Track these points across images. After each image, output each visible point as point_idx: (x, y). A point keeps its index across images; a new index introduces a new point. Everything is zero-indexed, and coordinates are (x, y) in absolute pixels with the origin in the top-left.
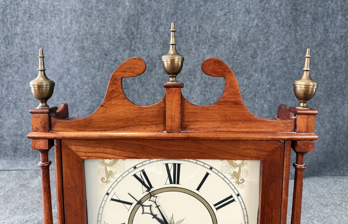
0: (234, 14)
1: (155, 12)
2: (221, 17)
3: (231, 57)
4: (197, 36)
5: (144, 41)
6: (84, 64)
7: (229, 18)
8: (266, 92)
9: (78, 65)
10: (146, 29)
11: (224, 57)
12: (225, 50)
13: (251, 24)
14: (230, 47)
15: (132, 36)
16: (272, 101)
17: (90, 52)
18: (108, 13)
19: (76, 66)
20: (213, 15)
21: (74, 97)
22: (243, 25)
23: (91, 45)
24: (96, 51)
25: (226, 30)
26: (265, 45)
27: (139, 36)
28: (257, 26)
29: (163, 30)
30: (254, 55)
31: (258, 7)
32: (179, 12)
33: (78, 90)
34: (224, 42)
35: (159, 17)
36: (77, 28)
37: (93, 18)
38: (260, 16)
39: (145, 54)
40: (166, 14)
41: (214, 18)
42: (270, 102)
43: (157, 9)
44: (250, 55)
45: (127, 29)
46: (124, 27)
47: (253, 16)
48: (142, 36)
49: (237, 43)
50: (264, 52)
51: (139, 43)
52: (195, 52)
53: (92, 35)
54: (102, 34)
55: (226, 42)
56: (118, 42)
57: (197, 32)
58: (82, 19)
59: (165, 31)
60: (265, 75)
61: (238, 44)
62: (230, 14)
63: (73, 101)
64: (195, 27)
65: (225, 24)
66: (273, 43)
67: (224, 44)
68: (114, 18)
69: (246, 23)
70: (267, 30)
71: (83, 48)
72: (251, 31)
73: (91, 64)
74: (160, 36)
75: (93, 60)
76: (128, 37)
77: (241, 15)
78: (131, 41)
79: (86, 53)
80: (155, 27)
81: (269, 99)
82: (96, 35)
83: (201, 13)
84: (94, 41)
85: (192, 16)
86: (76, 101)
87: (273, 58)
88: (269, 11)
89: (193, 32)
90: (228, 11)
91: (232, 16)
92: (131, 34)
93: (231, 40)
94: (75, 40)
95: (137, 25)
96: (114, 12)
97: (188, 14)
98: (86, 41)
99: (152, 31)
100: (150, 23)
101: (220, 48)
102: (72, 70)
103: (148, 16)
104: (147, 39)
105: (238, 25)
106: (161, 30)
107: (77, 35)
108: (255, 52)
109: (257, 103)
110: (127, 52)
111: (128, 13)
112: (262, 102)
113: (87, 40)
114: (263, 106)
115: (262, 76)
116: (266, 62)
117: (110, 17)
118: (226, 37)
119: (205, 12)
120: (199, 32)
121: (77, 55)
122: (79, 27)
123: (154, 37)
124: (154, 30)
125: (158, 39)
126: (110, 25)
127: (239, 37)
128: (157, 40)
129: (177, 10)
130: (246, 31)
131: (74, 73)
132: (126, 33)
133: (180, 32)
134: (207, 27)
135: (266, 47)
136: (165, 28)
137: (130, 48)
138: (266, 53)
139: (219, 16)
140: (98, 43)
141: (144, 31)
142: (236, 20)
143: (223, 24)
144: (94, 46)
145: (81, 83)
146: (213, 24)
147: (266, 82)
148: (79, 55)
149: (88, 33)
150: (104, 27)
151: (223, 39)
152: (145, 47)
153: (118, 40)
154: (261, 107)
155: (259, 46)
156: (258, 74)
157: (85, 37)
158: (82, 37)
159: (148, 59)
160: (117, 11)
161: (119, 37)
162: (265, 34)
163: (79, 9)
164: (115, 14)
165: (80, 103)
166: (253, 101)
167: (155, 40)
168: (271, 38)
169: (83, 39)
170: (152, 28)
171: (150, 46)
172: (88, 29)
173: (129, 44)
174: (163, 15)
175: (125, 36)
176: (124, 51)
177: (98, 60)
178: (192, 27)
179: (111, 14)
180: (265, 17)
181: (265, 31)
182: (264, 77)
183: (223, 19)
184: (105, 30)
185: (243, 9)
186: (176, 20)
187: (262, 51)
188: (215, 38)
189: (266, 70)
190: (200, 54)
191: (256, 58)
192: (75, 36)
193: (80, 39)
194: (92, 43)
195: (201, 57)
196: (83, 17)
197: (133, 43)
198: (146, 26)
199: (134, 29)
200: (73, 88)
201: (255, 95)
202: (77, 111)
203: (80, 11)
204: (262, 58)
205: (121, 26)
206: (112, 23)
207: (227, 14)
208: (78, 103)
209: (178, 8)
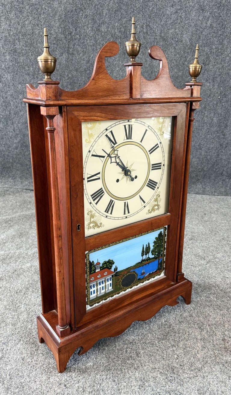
0: (186, 11)
1: (96, 7)
2: (171, 15)
3: (181, 63)
4: (144, 38)
5: (84, 42)
6: (17, 70)
7: (181, 17)
8: (217, 104)
9: (10, 70)
10: (86, 27)
11: (173, 63)
12: (175, 55)
13: (204, 24)
14: (181, 51)
15: (70, 37)
16: (223, 114)
17: (23, 56)
18: (42, 9)
19: (9, 73)
20: (163, 12)
21: (8, 108)
22: (196, 25)
23: (23, 48)
24: (30, 54)
25: (177, 30)
26: (219, 49)
27: (78, 36)
28: (211, 26)
29: (106, 30)
30: (207, 61)
31: (213, 3)
32: (124, 8)
33: (12, 101)
34: (175, 45)
35: (101, 13)
36: (6, 27)
37: (25, 14)
38: (215, 15)
39: (85, 58)
40: (109, 10)
41: (164, 16)
42: (220, 115)
43: (98, 3)
44: (202, 61)
45: (64, 28)
46: (60, 25)
47: (207, 14)
48: (82, 37)
49: (188, 46)
50: (217, 58)
51: (78, 45)
52: (141, 57)
53: (24, 35)
54: (36, 34)
55: (177, 45)
56: (54, 44)
57: (144, 33)
58: (12, 15)
59: (108, 31)
60: (217, 84)
61: (189, 48)
62: (182, 11)
63: (8, 113)
64: (142, 27)
65: (176, 23)
66: (227, 48)
67: (175, 48)
68: (49, 14)
69: (199, 23)
70: (223, 32)
71: (15, 51)
72: (204, 33)
73: (25, 70)
74: (102, 36)
75: (27, 65)
76: (66, 38)
77: (194, 13)
78: (69, 42)
79: (19, 56)
80: (96, 25)
81: (220, 111)
82: (29, 34)
83: (149, 9)
84: (27, 42)
85: (139, 13)
86: (10, 113)
87: (226, 65)
88: (225, 9)
89: (140, 32)
90: (179, 7)
91: (184, 14)
92: (68, 33)
93: (182, 43)
94: (5, 41)
95: (75, 23)
96: (48, 7)
97: (134, 10)
98: (18, 43)
99: (92, 30)
100: (90, 21)
101: (169, 53)
102: (4, 77)
103: (88, 12)
104: (87, 40)
105: (191, 26)
106: (103, 30)
107: (7, 35)
108: (208, 58)
109: (207, 116)
110: (65, 56)
111: (65, 9)
112: (212, 115)
113: (19, 41)
114: (212, 120)
115: (213, 86)
116: (219, 69)
117: (44, 13)
118: (176, 39)
119: (153, 8)
120: (147, 33)
121: (9, 59)
122: (10, 25)
123: (95, 38)
124: (95, 29)
125: (100, 40)
126: (44, 24)
127: (190, 40)
128: (98, 41)
129: (122, 5)
130: (198, 32)
131: (6, 81)
132: (63, 33)
133: (124, 32)
134: (155, 27)
135: (220, 52)
136: (108, 28)
137: (68, 50)
138: (219, 59)
139: (169, 13)
140: (31, 44)
141: (83, 31)
142: (189, 19)
143: (173, 23)
144: (27, 48)
145: (15, 92)
146: (162, 23)
147: (217, 93)
148: (11, 59)
149: (20, 32)
150: (38, 25)
151: (173, 42)
152: (85, 50)
153: (55, 42)
154: (211, 121)
155: (212, 50)
156: (210, 83)
157: (17, 37)
158: (13, 37)
159: (88, 65)
160: (52, 6)
161: (55, 38)
162: (219, 37)
163: (8, 3)
164: (50, 10)
165: (14, 115)
166: (203, 114)
167: (96, 42)
168: (225, 42)
169: (14, 40)
170: (92, 28)
171: (90, 48)
172: (20, 27)
173: (67, 46)
174: (105, 12)
175: (63, 36)
176: (62, 54)
177: (33, 65)
178: (138, 26)
179: (45, 9)
180: (221, 16)
181: (220, 33)
182: (216, 87)
183: (174, 17)
184: (39, 30)
185: (196, 5)
186: (120, 17)
187: (215, 57)
188: (164, 40)
189: (218, 79)
190: (147, 59)
191: (208, 64)
192: (6, 36)
193: (11, 40)
194: (25, 45)
195: (148, 63)
196: (13, 13)
197: (71, 46)
198: (86, 24)
199: (72, 29)
200: (6, 98)
201: (205, 108)
202: (13, 124)
203: (9, 5)
204: (215, 65)
205: (57, 25)
206: (47, 21)
207: (179, 11)
208: (13, 116)
209: (122, 3)
